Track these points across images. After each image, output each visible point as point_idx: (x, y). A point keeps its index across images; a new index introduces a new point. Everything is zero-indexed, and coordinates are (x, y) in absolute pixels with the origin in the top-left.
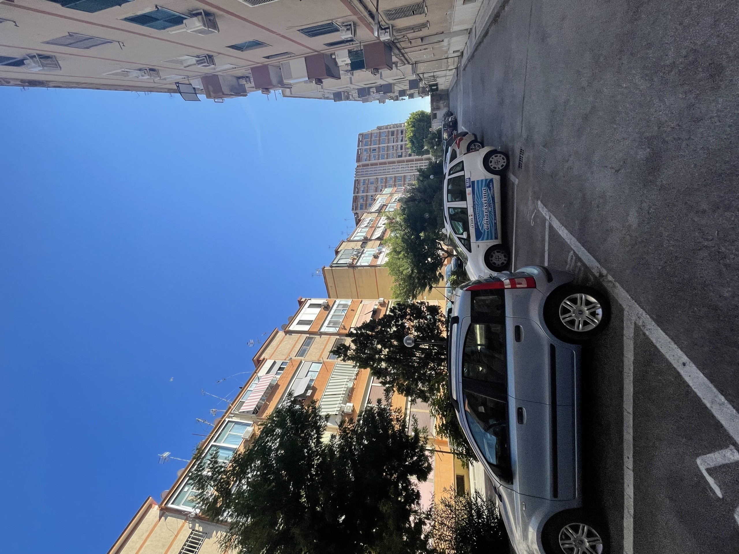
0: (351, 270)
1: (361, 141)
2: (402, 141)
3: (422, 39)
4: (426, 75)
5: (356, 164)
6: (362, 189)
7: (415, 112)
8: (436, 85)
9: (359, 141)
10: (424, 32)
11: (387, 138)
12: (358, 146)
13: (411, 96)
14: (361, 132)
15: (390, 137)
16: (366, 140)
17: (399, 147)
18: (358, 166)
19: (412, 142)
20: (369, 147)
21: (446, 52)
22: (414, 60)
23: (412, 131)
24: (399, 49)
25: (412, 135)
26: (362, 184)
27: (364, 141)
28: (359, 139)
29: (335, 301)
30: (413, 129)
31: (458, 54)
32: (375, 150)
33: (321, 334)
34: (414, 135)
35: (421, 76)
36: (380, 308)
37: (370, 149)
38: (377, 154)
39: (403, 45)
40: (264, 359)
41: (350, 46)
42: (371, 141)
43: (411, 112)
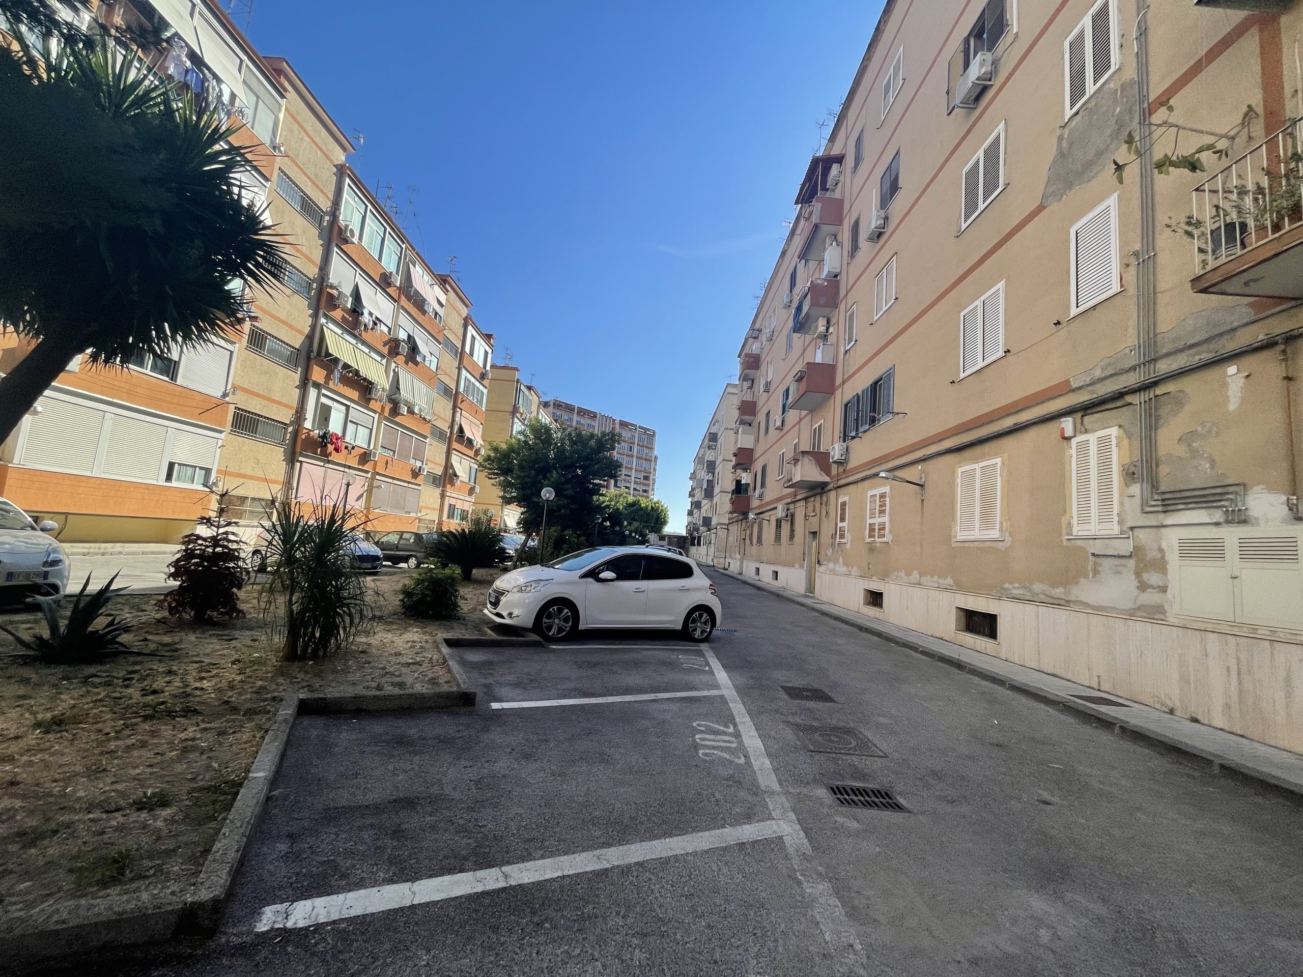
0: (511, 409)
1: (645, 432)
2: (635, 489)
3: (744, 539)
4: (713, 536)
5: (618, 419)
6: (583, 421)
7: (668, 513)
8: (699, 544)
9: (646, 430)
10: (748, 541)
11: (643, 469)
12: (640, 427)
13: (690, 513)
14: (657, 435)
15: (643, 474)
16: (646, 439)
17: (628, 485)
18: (614, 420)
19: (632, 505)
20: (636, 442)
21: (731, 557)
22: (731, 529)
23: (647, 507)
24: (741, 520)
25: (643, 505)
26: (589, 422)
27: (645, 437)
28: (649, 430)
29: (486, 388)
30: (650, 508)
31: (726, 567)
32: (631, 451)
33: (459, 369)
34: (642, 509)
35: (714, 531)
36: (474, 450)
37: (634, 443)
38: (626, 451)
39: (744, 524)
40: (448, 291)
41: (752, 486)
42: (643, 446)
43: (669, 508)
